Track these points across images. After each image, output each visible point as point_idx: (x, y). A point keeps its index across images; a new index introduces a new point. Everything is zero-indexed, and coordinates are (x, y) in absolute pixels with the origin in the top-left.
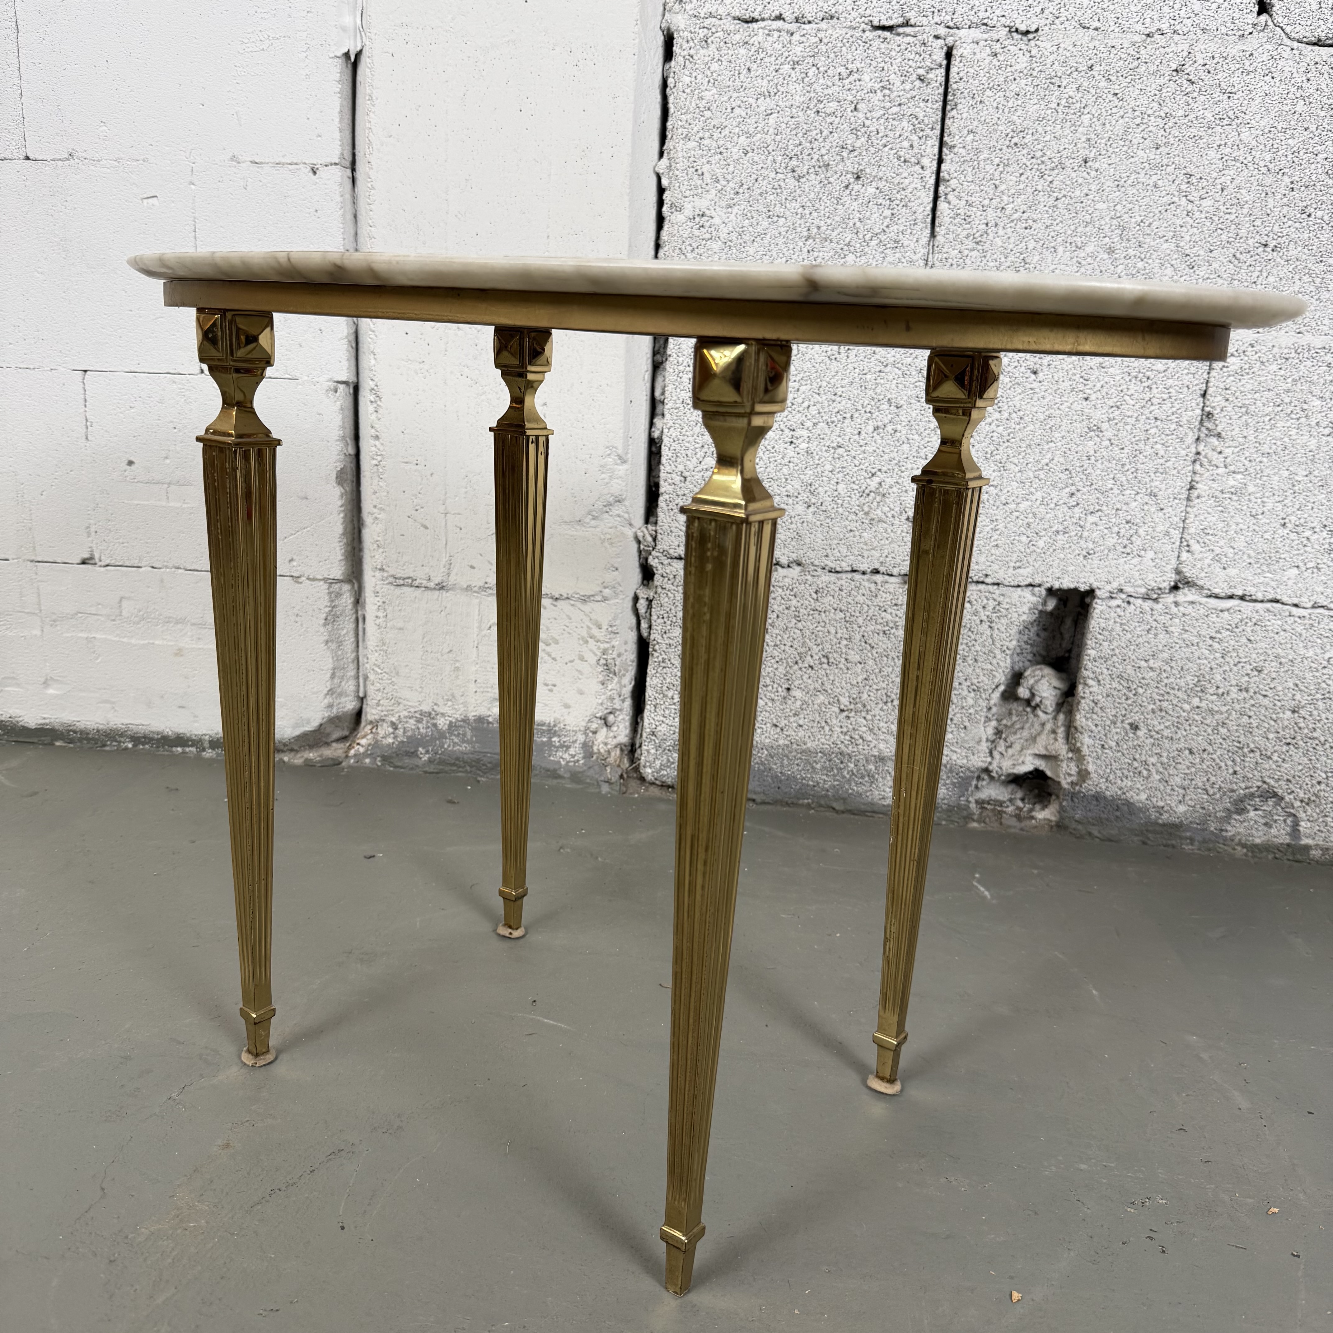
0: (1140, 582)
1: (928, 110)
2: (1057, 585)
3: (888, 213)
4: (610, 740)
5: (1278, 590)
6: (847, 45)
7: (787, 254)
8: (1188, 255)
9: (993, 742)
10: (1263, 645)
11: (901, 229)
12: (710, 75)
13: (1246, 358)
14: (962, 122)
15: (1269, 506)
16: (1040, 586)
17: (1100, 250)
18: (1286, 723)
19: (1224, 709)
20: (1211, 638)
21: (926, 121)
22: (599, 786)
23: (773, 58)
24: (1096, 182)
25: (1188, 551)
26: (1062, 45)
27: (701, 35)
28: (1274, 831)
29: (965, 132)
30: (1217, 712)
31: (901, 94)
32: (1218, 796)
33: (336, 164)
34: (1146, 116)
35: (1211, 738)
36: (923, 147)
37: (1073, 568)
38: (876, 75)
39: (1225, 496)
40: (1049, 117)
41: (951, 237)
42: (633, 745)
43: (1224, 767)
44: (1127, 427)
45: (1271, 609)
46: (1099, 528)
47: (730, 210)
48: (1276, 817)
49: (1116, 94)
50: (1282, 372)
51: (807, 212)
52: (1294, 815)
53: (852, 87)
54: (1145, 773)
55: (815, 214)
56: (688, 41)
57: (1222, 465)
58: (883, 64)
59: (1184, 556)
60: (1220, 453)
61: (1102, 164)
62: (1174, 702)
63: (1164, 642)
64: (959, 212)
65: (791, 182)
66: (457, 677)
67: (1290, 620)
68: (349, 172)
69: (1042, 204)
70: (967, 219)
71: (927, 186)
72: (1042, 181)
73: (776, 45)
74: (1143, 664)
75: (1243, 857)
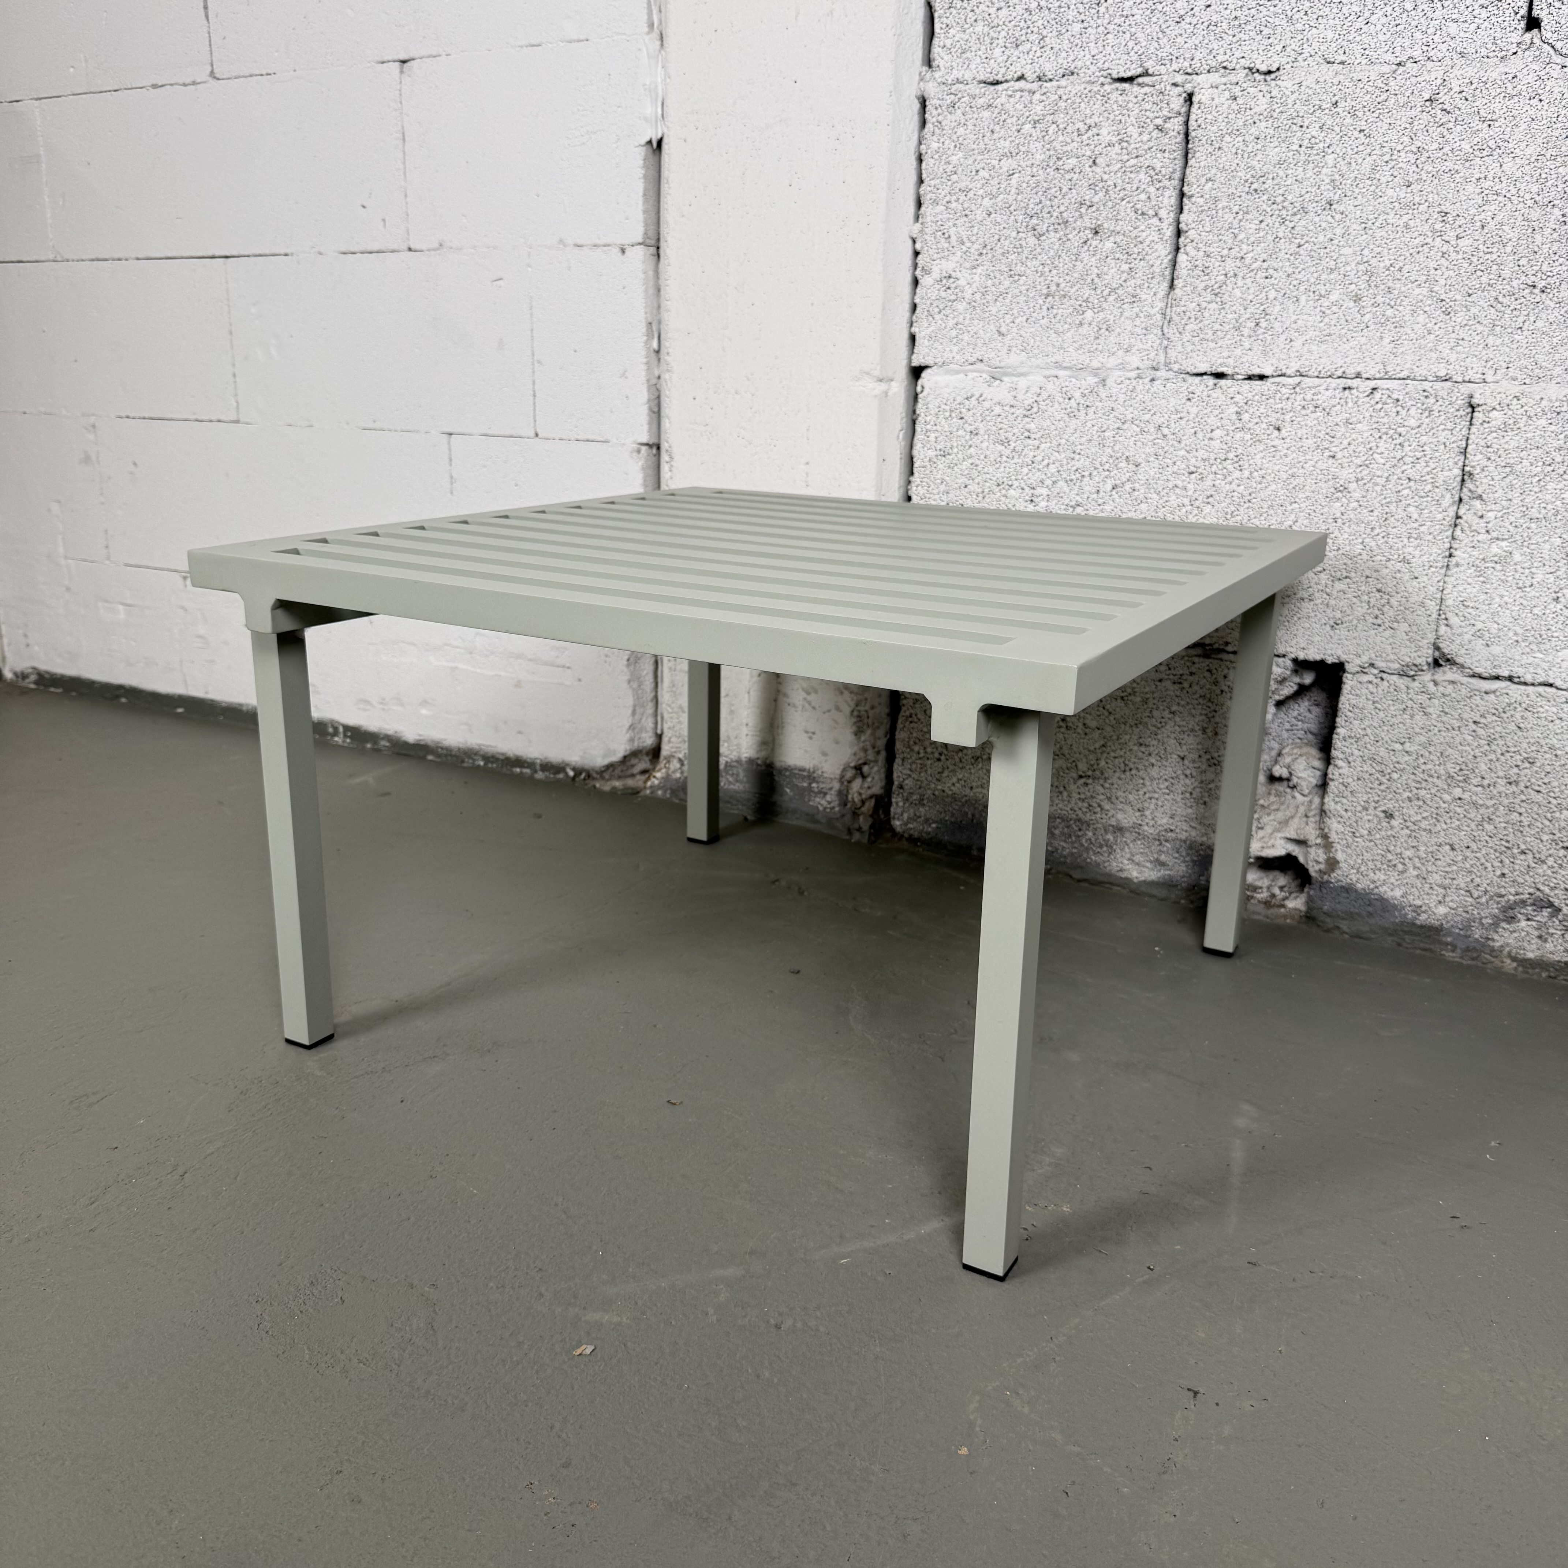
0: (1392, 657)
1: (1165, 160)
2: (1302, 656)
3: (1125, 267)
4: (864, 791)
5: (1551, 673)
6: (1086, 100)
7: (1028, 312)
8: (1442, 300)
10: (1535, 734)
11: (1138, 283)
12: (956, 139)
13: (1511, 412)
14: (1200, 171)
15: (1539, 577)
16: (1284, 656)
17: (1345, 297)
19: (1490, 803)
20: (1475, 722)
21: (1163, 172)
23: (1015, 119)
24: (1342, 226)
25: (1447, 625)
26: (1304, 83)
27: (949, 102)
28: (1549, 946)
29: (1203, 180)
30: (1481, 805)
31: (1138, 146)
32: (1483, 900)
33: (640, 244)
34: (1396, 153)
35: (1476, 834)
36: (1160, 199)
37: (1319, 638)
38: (1114, 128)
39: (1487, 565)
40: (1291, 160)
41: (1189, 289)
42: (883, 796)
43: (1490, 869)
44: (1376, 488)
45: (1543, 693)
46: (1347, 596)
47: (974, 271)
48: (1551, 931)
49: (1364, 130)
50: (1553, 428)
51: (1047, 269)
53: (1090, 142)
54: (1400, 866)
55: (1054, 272)
56: (936, 108)
57: (1484, 531)
58: (1120, 117)
59: (1443, 629)
60: (1482, 517)
61: (1347, 205)
62: (1433, 791)
63: (1420, 724)
64: (1197, 263)
65: (1032, 241)
68: (653, 250)
69: (1283, 252)
70: (1205, 271)
71: (1165, 238)
72: (1284, 227)
73: (1017, 106)
74: (1398, 746)
75: (1513, 972)
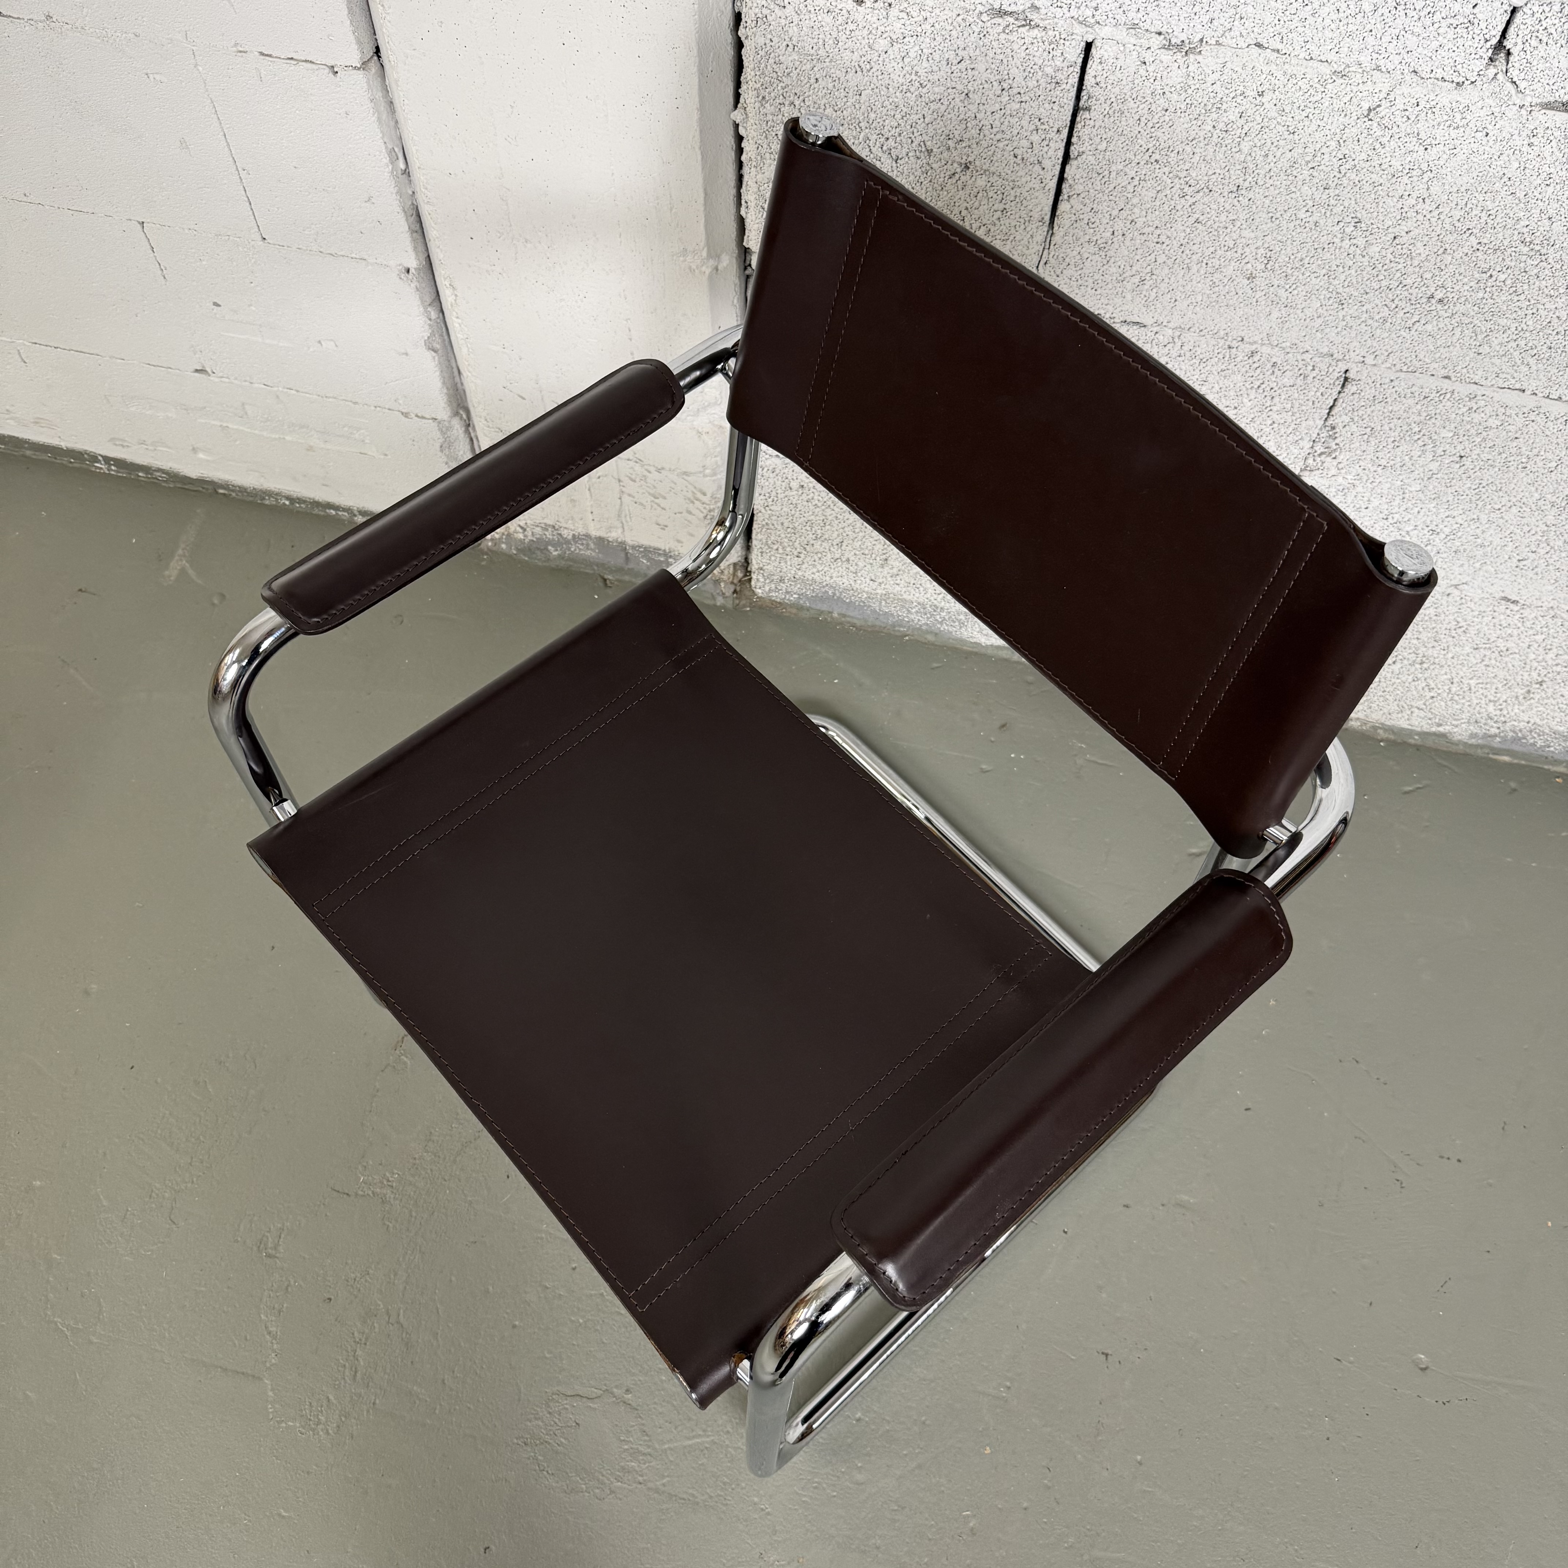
3: (1000, 204)
11: (1013, 224)
14: (1094, 130)
17: (1238, 273)
21: (1052, 124)
22: (714, 598)
23: (866, 32)
24: (1247, 211)
26: (1228, 65)
29: (1098, 140)
33: (358, 67)
34: (1319, 154)
36: (1046, 149)
41: (1070, 239)
42: (745, 562)
53: (963, 74)
61: (1255, 196)
64: (1082, 217)
68: (374, 64)
71: (1047, 188)
72: (1183, 200)
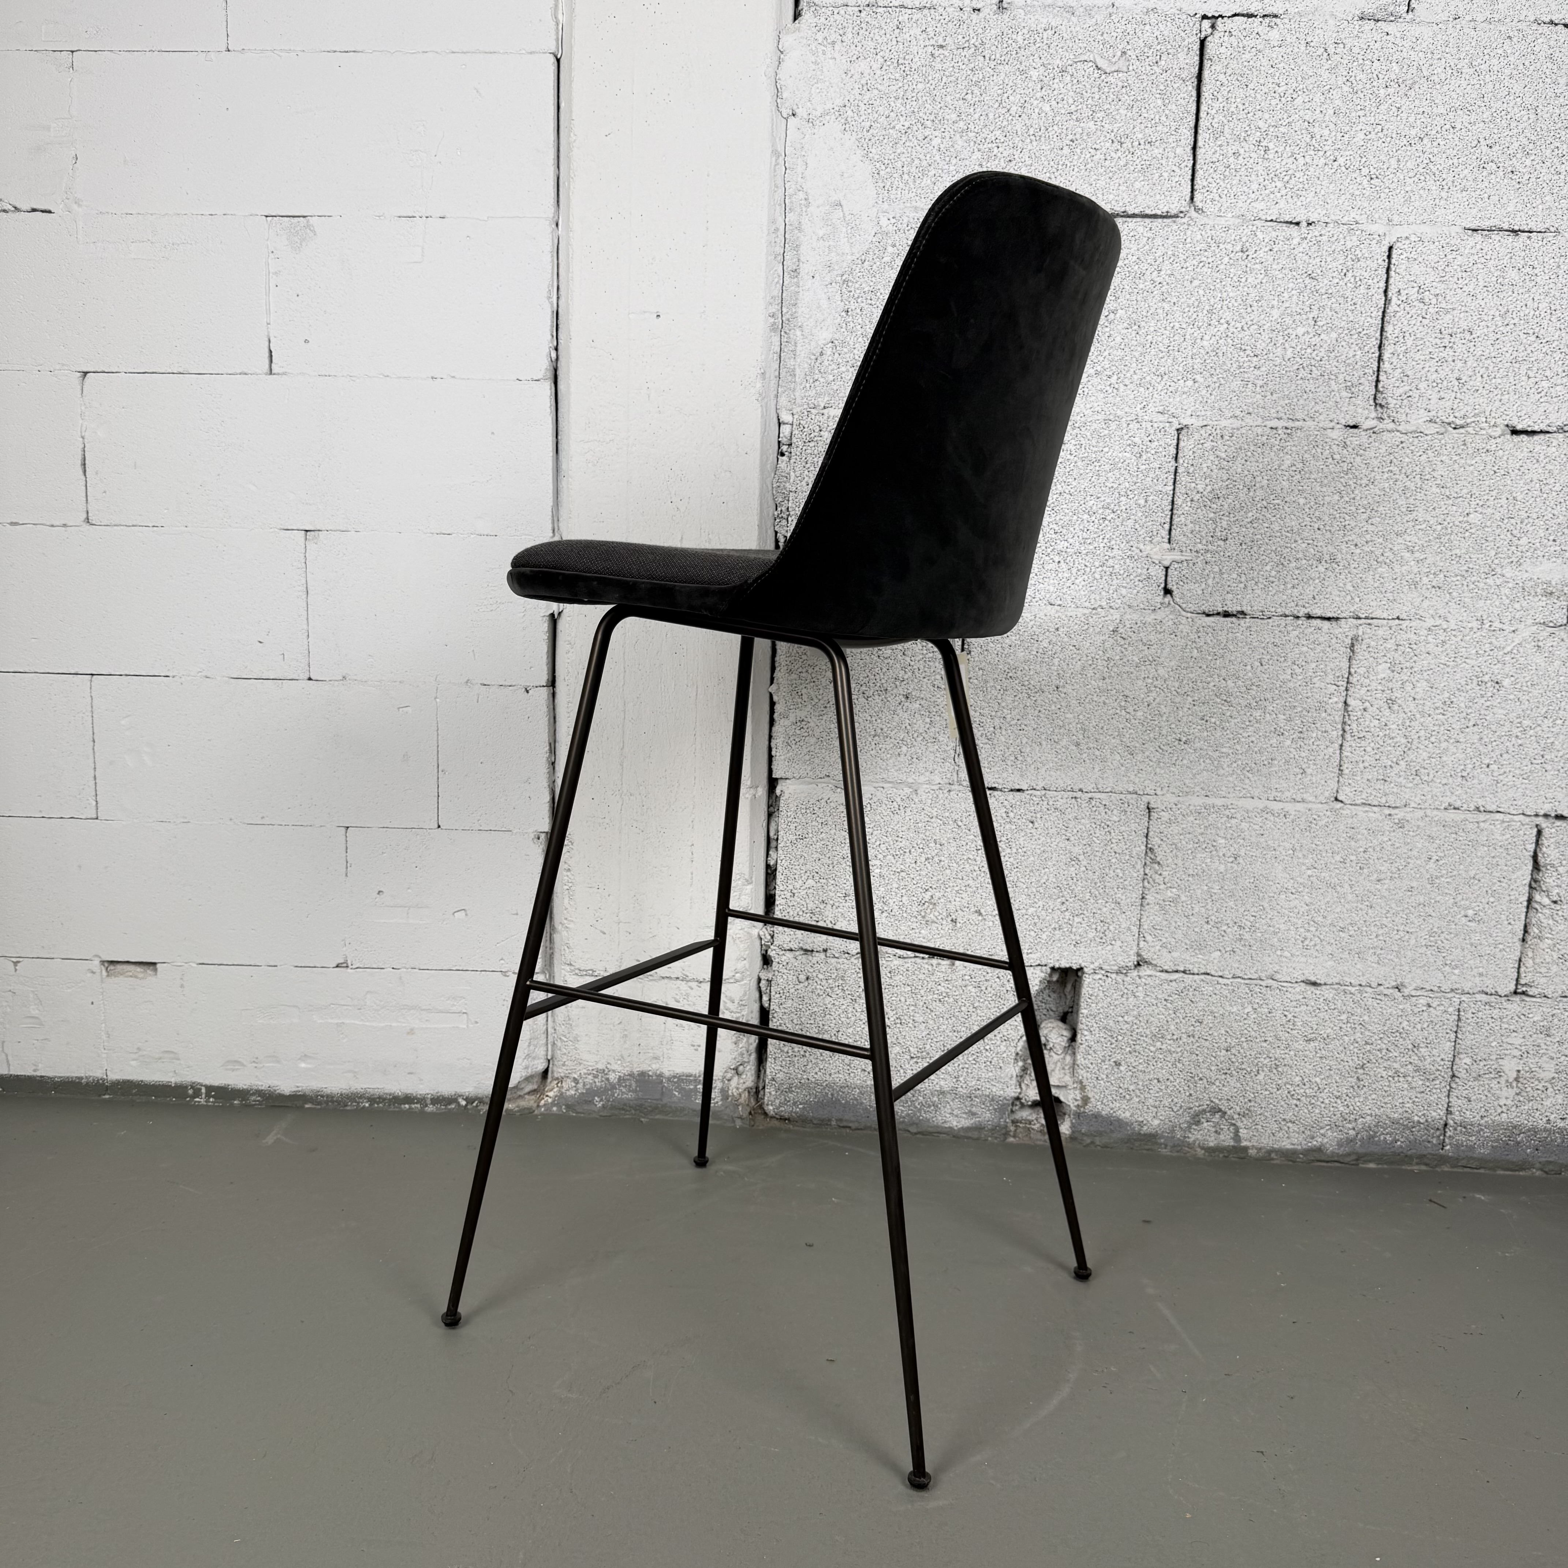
0: (1112, 962)
2: (1057, 966)
4: (740, 1086)
5: (1207, 967)
8: (1128, 747)
9: (1021, 1077)
10: (1202, 1004)
13: (1173, 813)
15: (1197, 909)
16: (1046, 966)
18: (1222, 1059)
19: (1179, 1050)
20: (1165, 1000)
22: (734, 1122)
24: (1065, 701)
25: (1144, 941)
28: (1221, 1137)
30: (1174, 1052)
32: (1180, 1112)
33: (542, 685)
35: (1172, 1070)
37: (1067, 953)
39: (1166, 904)
42: (757, 1088)
43: (1182, 1091)
45: (1205, 979)
46: (1083, 926)
48: (1222, 1127)
50: (1197, 822)
52: (1234, 1125)
54: (1128, 1097)
57: (1163, 882)
59: (1142, 944)
61: (1068, 689)
62: (1144, 1045)
63: (1133, 1003)
66: (625, 1042)
67: (1218, 987)
68: (549, 690)
70: (983, 723)
72: (1029, 700)
74: (1120, 1019)
75: (1202, 1156)
